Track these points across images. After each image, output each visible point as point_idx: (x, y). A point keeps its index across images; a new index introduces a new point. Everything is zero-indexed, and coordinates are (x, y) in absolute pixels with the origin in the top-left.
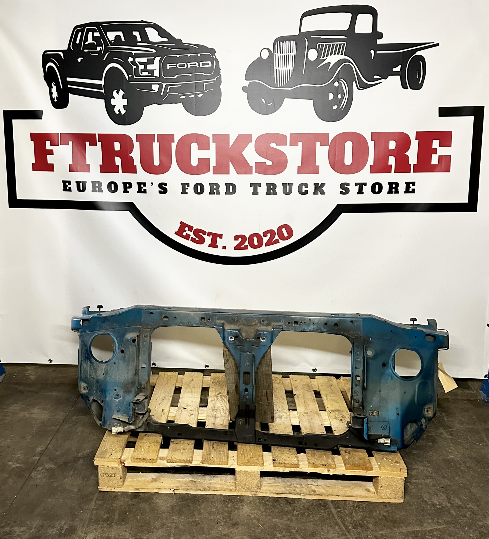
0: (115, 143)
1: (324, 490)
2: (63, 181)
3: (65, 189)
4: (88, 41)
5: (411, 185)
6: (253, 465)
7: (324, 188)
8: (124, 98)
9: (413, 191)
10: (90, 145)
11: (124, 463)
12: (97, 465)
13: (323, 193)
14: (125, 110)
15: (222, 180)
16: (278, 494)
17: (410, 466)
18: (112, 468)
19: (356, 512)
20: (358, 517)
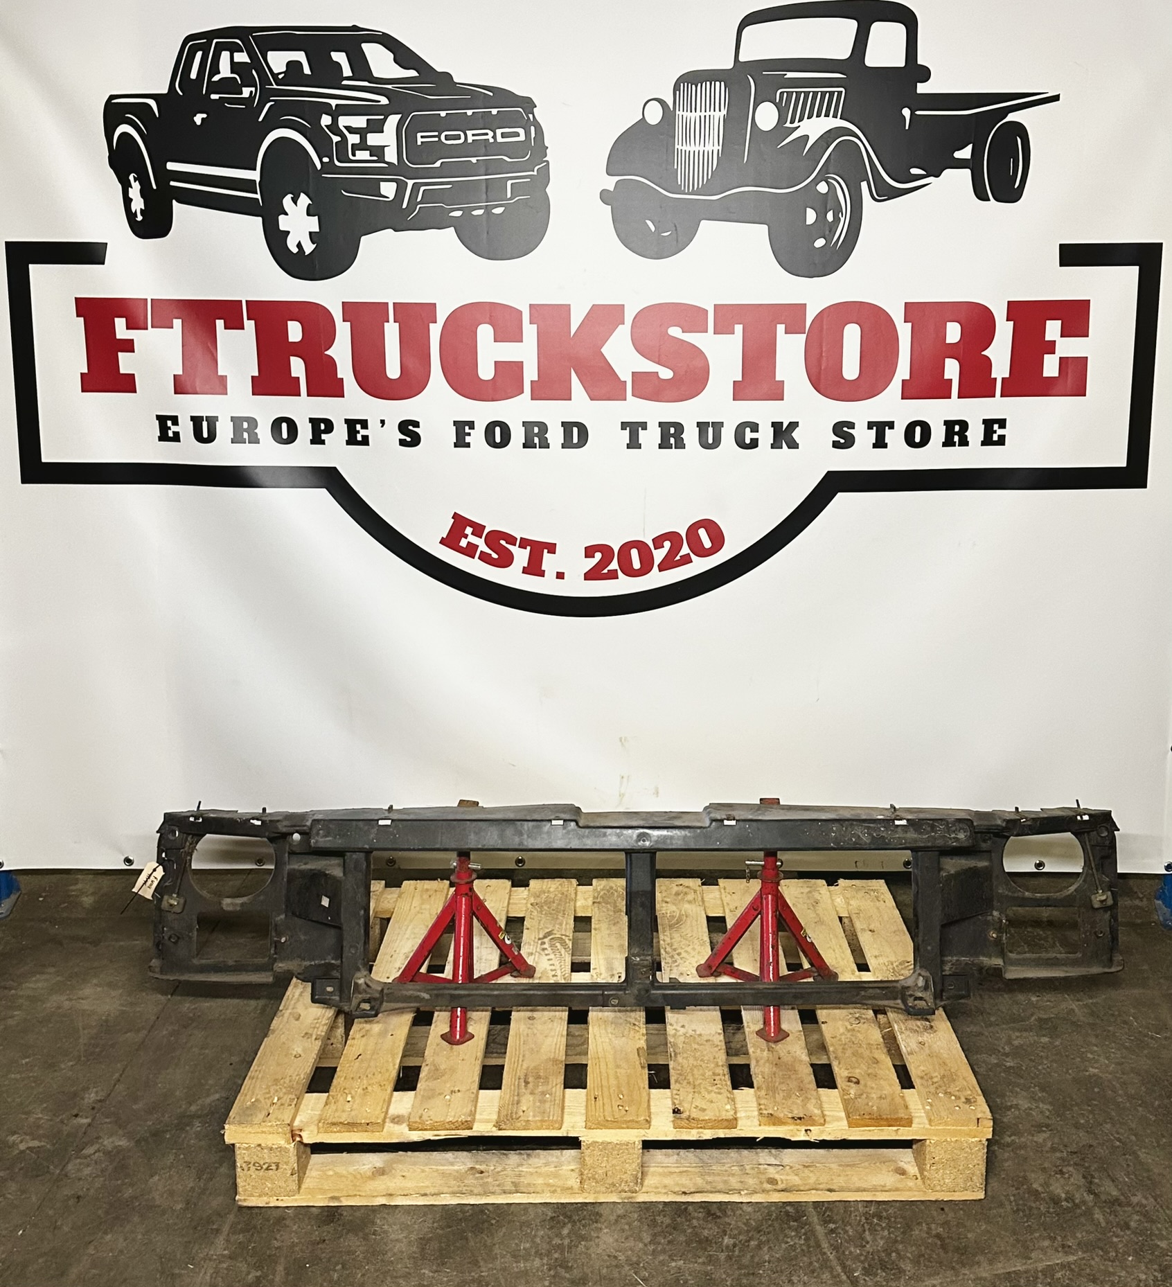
0: (290, 323)
1: (796, 1178)
2: (158, 417)
3: (163, 437)
4: (219, 72)
5: (996, 427)
6: (624, 1126)
7: (796, 434)
8: (311, 213)
9: (1001, 441)
10: (226, 328)
11: (300, 1136)
12: (232, 1142)
13: (793, 445)
14: (313, 243)
15: (553, 414)
16: (684, 1193)
18: (271, 1149)
19: (873, 1230)
20: (877, 1243)
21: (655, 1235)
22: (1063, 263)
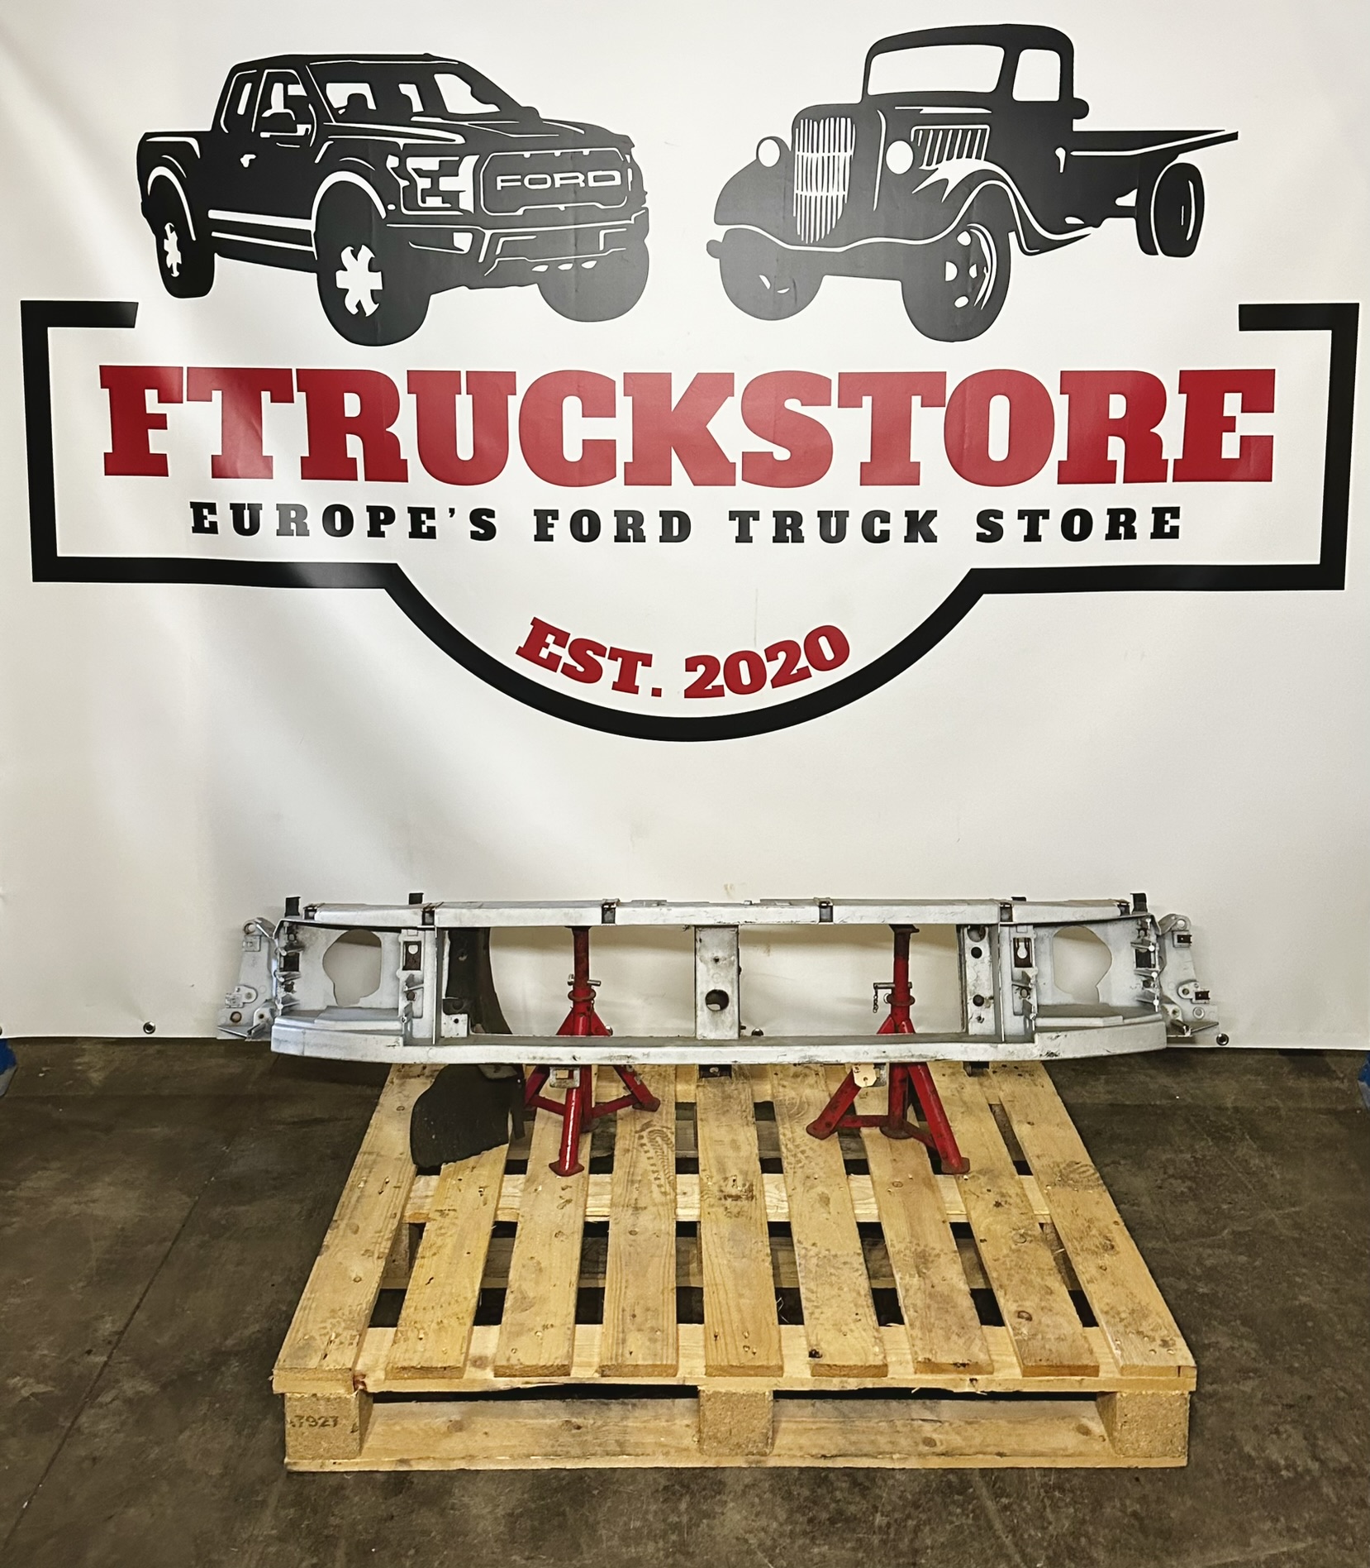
0: (347, 396)
1: (958, 1438)
2: (193, 505)
3: (198, 528)
4: (270, 108)
5: (1166, 516)
6: (752, 1373)
7: (934, 526)
8: (374, 267)
9: (1173, 533)
10: (272, 401)
11: (364, 1384)
12: (280, 1391)
13: (930, 538)
14: (375, 303)
15: (650, 501)
16: (824, 1456)
17: (1193, 1337)
18: (329, 1400)
19: (1055, 1507)
20: (1061, 1523)
21: (791, 1512)
22: (1244, 326)
